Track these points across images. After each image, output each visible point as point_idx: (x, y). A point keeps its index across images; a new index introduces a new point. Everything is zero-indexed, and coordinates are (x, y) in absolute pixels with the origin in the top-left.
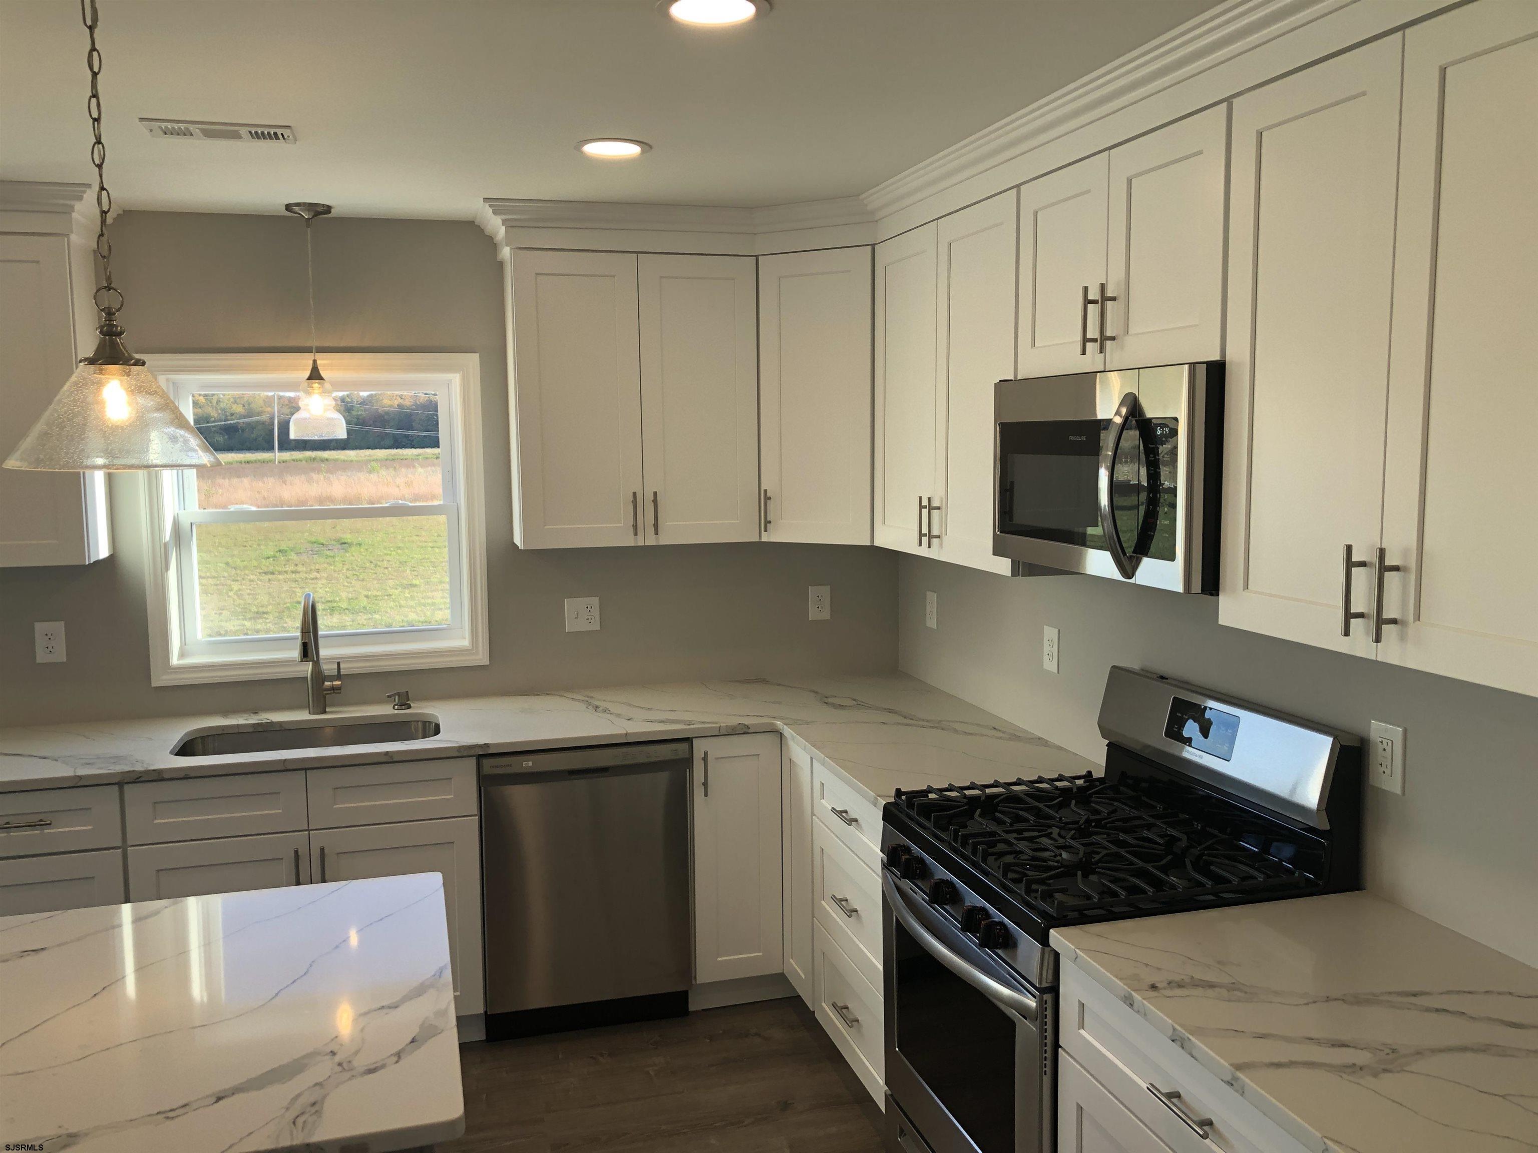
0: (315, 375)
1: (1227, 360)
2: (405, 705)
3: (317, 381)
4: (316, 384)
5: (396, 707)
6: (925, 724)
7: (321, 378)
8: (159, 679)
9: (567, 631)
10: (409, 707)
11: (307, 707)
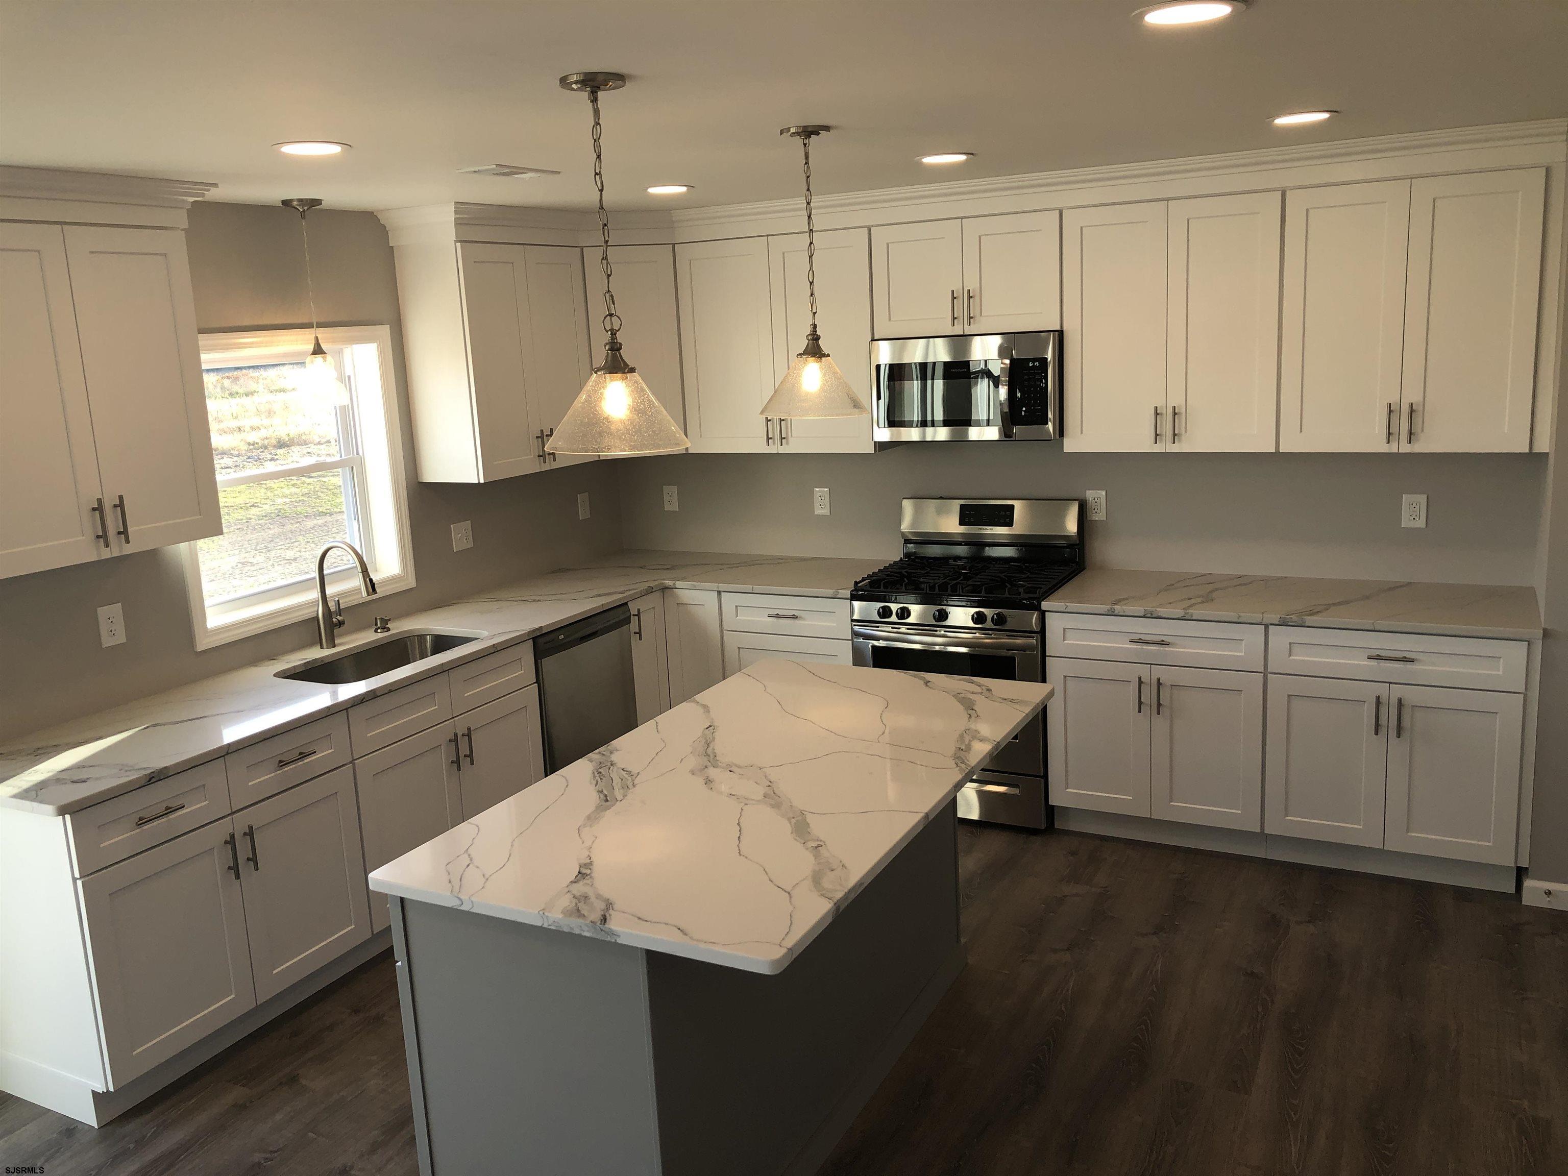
0: (318, 350)
1: (1064, 329)
2: (385, 629)
3: (320, 355)
4: (319, 358)
5: (379, 631)
6: (738, 565)
7: (324, 353)
8: (202, 644)
9: (455, 551)
10: (389, 630)
11: (317, 643)
